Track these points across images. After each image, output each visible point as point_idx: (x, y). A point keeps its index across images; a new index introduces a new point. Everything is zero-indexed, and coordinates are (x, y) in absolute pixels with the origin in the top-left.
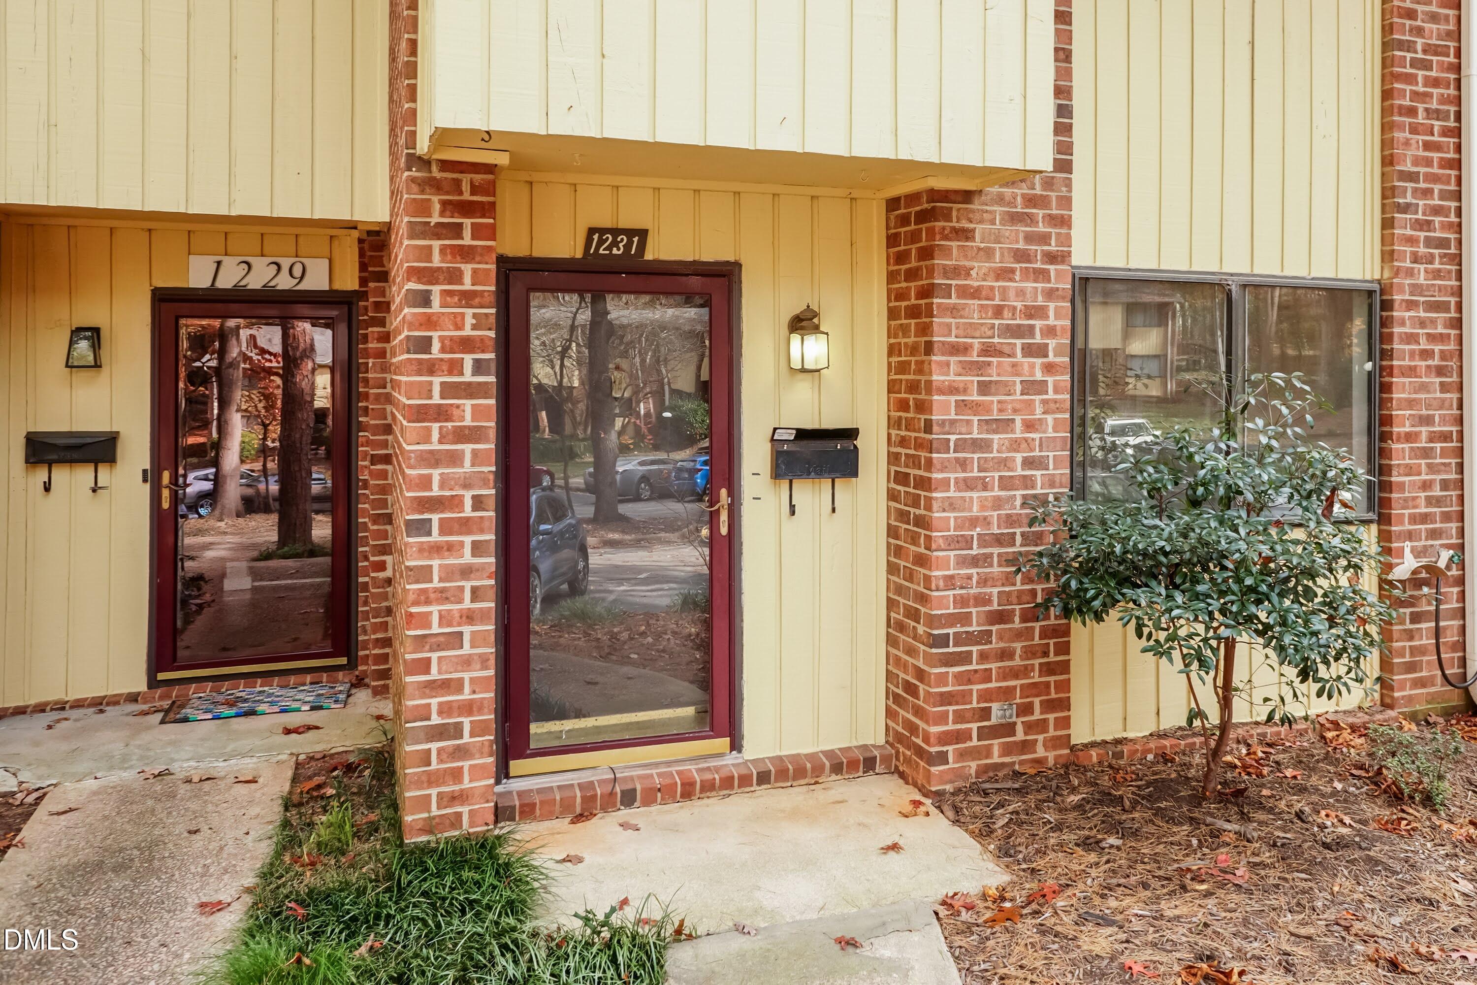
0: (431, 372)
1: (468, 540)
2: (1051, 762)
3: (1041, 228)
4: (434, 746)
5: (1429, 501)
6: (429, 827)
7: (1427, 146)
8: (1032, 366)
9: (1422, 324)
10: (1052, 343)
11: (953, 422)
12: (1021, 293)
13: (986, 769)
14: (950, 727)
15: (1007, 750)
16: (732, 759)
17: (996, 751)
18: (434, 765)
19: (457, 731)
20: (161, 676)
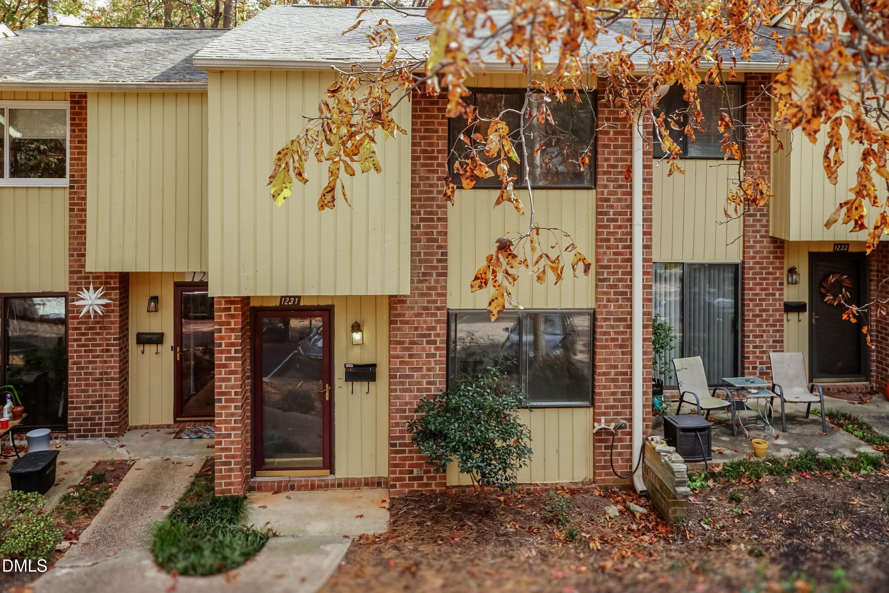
0: (222, 353)
1: (233, 405)
2: (438, 491)
3: (434, 298)
4: (223, 468)
5: (615, 400)
6: (222, 491)
7: (615, 254)
8: (430, 348)
9: (612, 327)
10: (438, 340)
11: (398, 368)
12: (425, 322)
13: (412, 491)
14: (397, 475)
15: (420, 485)
16: (331, 477)
17: (416, 485)
18: (223, 473)
19: (230, 463)
20: (178, 419)
